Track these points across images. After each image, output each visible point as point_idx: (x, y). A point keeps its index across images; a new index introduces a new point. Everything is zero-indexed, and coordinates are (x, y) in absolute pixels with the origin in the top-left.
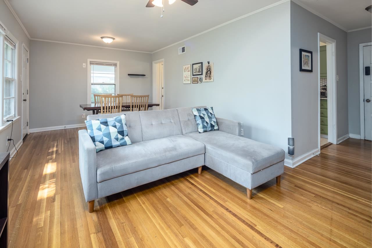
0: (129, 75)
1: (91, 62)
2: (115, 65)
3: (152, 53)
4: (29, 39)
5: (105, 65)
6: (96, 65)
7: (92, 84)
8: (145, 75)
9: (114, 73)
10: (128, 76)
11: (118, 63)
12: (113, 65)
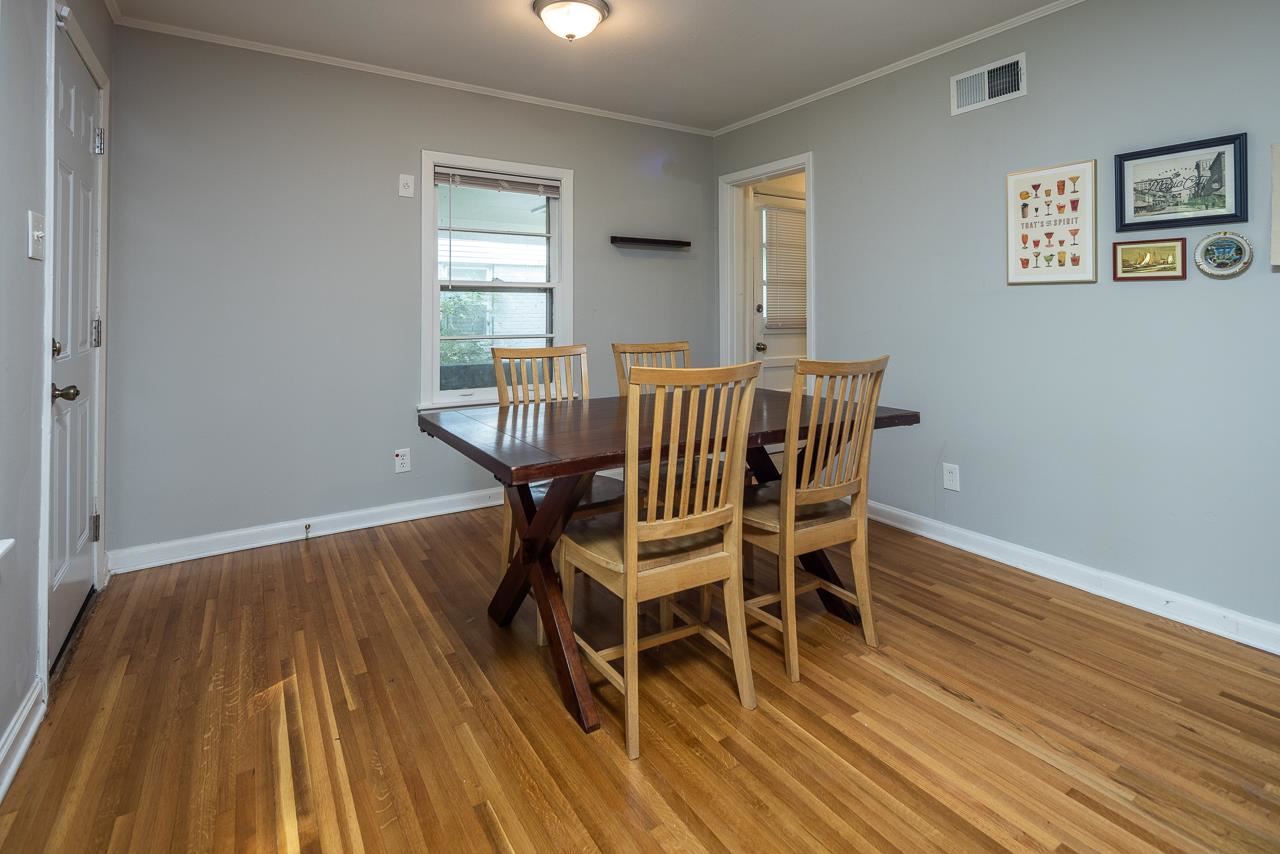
0: (615, 240)
1: (438, 170)
2: (552, 190)
3: (716, 133)
4: (112, 21)
5: (504, 188)
6: (462, 183)
7: (444, 288)
8: (688, 244)
9: (543, 231)
10: (612, 246)
11: (567, 179)
12: (541, 189)
